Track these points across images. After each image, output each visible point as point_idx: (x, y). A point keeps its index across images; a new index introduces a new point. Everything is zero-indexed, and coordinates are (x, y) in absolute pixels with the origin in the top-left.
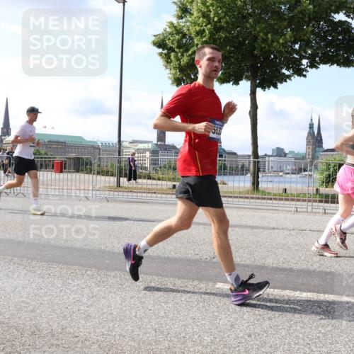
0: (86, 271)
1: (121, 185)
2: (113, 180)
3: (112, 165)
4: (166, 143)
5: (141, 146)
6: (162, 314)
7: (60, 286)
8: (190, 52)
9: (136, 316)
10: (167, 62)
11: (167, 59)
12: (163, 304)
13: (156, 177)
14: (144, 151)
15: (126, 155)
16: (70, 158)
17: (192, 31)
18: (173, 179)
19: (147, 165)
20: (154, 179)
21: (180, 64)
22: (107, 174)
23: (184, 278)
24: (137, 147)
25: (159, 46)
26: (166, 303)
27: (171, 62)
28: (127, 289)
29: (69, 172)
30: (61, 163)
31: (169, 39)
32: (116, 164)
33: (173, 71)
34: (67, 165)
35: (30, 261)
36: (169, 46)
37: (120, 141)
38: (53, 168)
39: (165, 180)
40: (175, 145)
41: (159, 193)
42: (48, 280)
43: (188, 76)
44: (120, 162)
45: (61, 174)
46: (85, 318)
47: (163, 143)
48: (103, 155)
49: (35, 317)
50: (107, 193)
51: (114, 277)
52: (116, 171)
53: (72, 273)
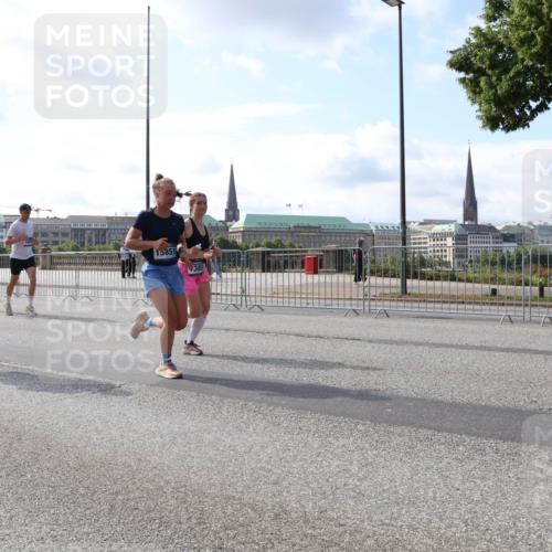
0: (356, 424)
1: (409, 291)
2: (396, 282)
3: (394, 260)
4: (479, 223)
5: (438, 228)
6: (476, 497)
7: (316, 446)
8: (512, 74)
9: (434, 498)
10: (475, 92)
11: (473, 87)
12: (479, 482)
13: (464, 278)
14: (443, 236)
15: (414, 243)
16: (328, 251)
17: (513, 39)
18: (492, 279)
19: (450, 258)
20: (460, 280)
21: (495, 94)
22: (385, 273)
23: (513, 441)
24: (433, 231)
25: (460, 69)
26: (483, 479)
27: (480, 92)
28: (421, 454)
29: (328, 272)
30: (315, 259)
31: (476, 55)
32: (399, 257)
33: (485, 107)
34: (324, 262)
35: (271, 408)
36: (476, 67)
37: (404, 222)
38: (303, 267)
39: (479, 282)
40: (493, 224)
41: (469, 303)
42: (299, 437)
43: (510, 113)
44: (405, 255)
45: (316, 277)
46: (355, 497)
47: (473, 223)
48: (378, 244)
49: (280, 493)
50: (386, 303)
51: (400, 435)
52: (399, 269)
53: (335, 427)
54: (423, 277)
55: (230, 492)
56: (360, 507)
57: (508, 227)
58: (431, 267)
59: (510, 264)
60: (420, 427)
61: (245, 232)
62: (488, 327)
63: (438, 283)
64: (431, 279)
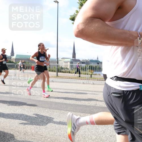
0: (45, 110)
1: (58, 76)
2: (55, 73)
5: (66, 60)
13: (72, 72)
14: (67, 62)
15: (60, 63)
19: (69, 67)
20: (71, 73)
22: (53, 71)
23: (84, 113)
24: (65, 60)
25: (72, 20)
28: (62, 117)
32: (56, 67)
37: (57, 58)
38: (31, 69)
41: (74, 79)
42: (30, 113)
44: (58, 66)
46: (45, 128)
47: (75, 59)
48: (51, 63)
50: (53, 79)
51: (56, 112)
52: (56, 70)
53: (40, 110)
54: (62, 72)
55: (12, 128)
56: (46, 131)
57: (83, 60)
58: (64, 69)
59: (84, 69)
60: (61, 110)
61: (16, 59)
62: (78, 85)
63: (66, 74)
64: (64, 73)
